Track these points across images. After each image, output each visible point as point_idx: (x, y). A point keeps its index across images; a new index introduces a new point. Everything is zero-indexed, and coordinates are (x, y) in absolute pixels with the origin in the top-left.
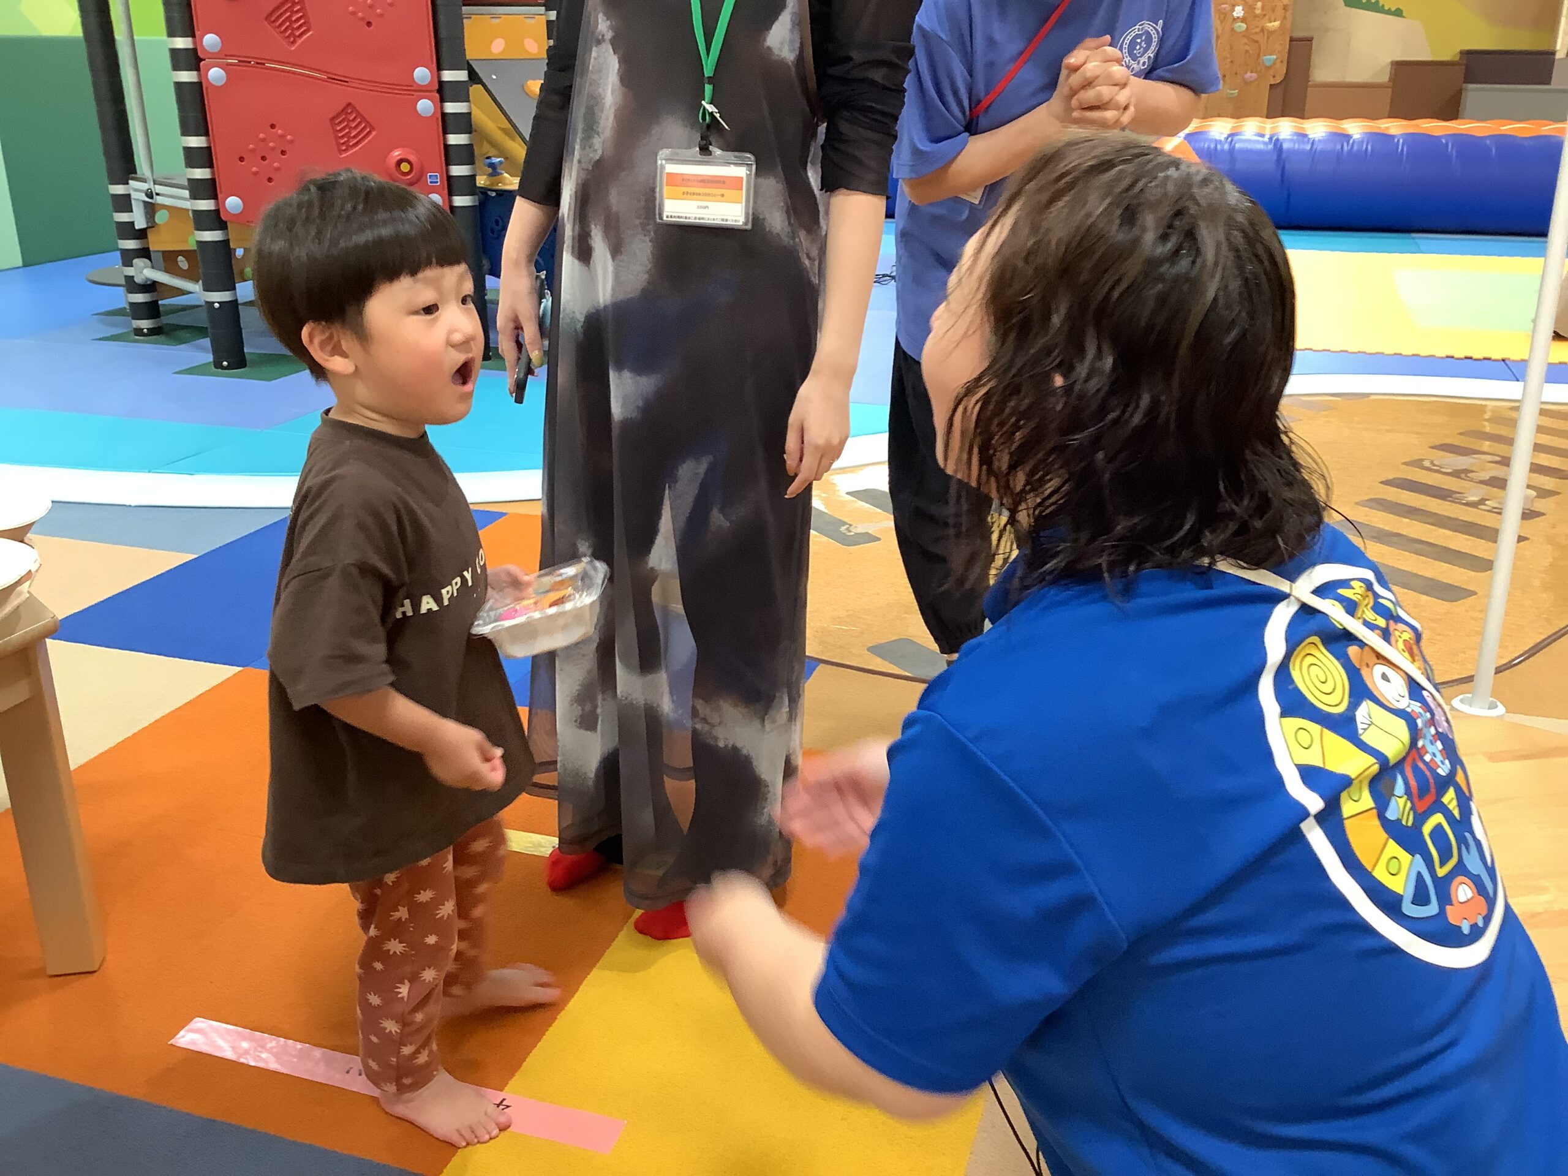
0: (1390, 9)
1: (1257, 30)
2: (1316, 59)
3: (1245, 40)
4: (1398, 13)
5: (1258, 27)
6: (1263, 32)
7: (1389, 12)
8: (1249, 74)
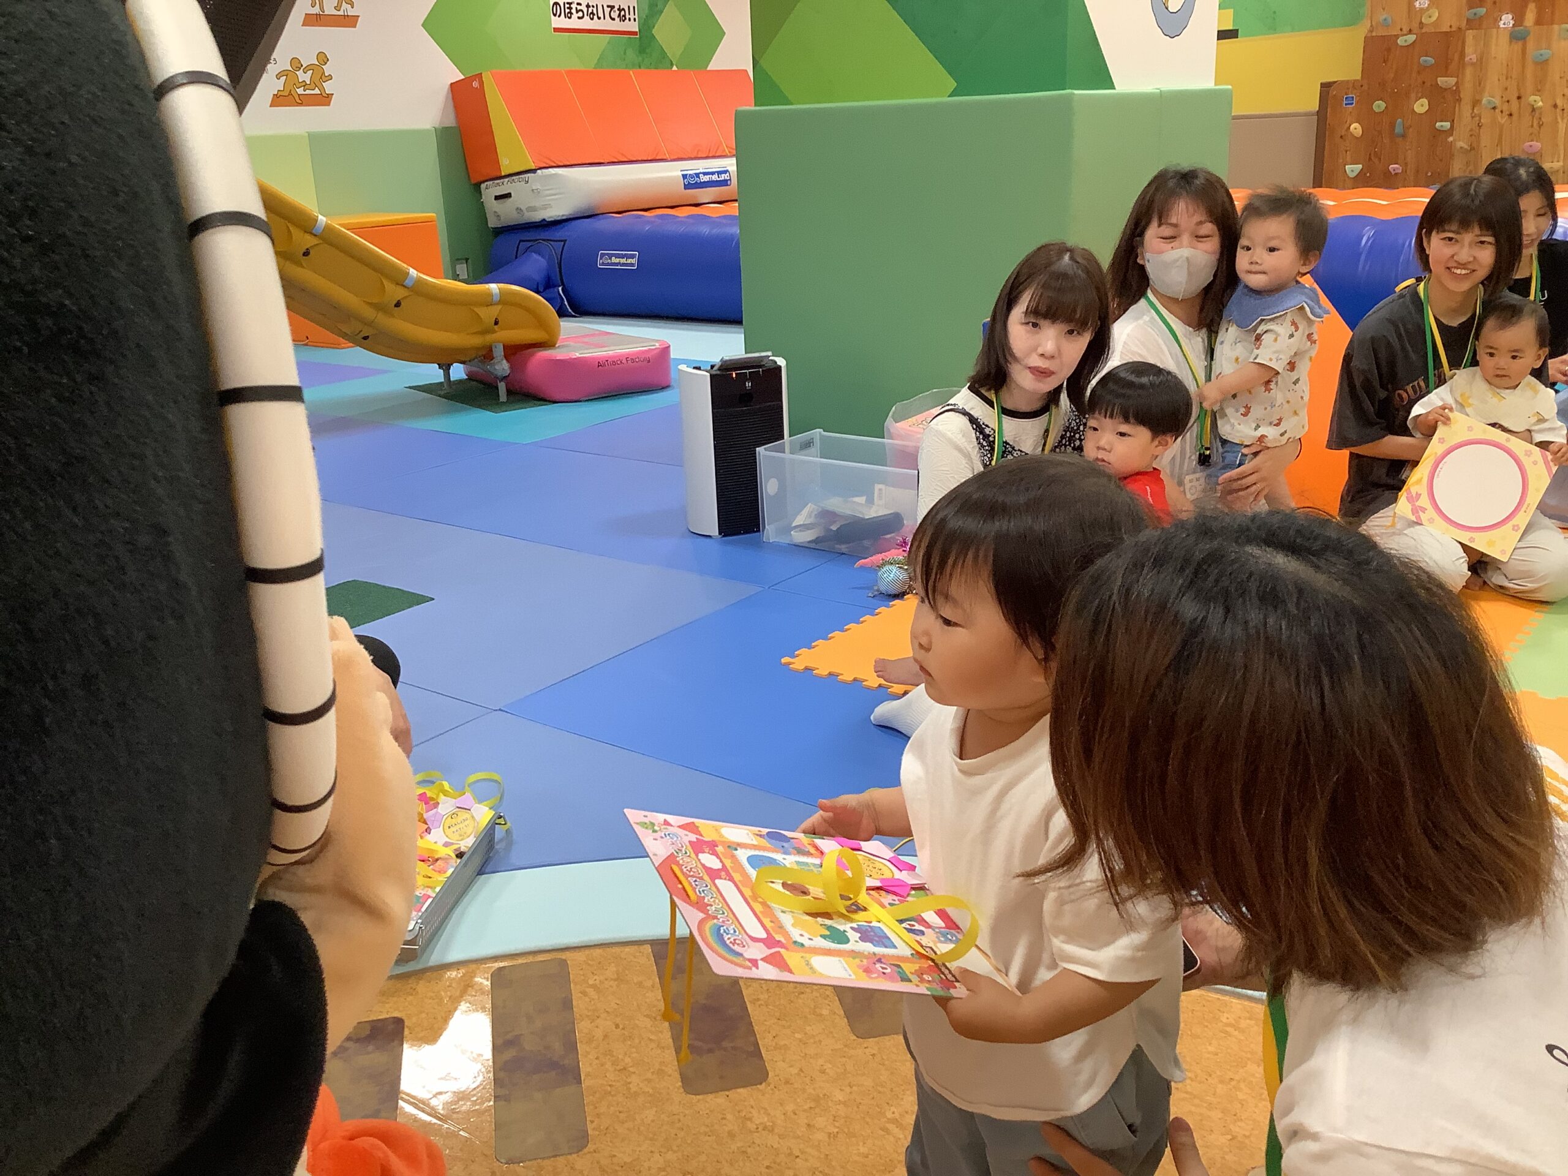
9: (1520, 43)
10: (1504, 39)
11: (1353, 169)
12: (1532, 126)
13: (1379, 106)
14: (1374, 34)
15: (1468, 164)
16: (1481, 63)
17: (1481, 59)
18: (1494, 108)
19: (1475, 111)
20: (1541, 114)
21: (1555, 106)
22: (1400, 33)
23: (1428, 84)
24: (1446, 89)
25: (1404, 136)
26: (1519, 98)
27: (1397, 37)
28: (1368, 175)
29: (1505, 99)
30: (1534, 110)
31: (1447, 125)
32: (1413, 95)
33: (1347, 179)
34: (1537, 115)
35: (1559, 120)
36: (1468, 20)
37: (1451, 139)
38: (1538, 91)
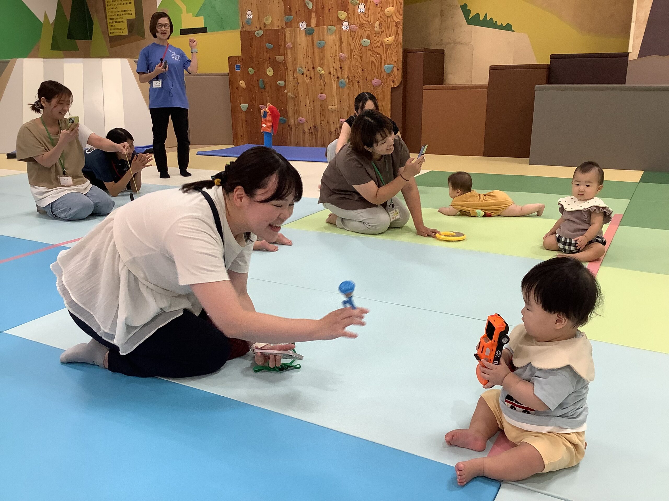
0: (502, 24)
1: (378, 44)
2: (449, 67)
3: (370, 53)
4: (508, 28)
5: (378, 42)
6: (383, 46)
7: (501, 27)
8: (375, 80)
9: (310, 36)
10: (303, 35)
11: (244, 107)
12: (321, 85)
13: (251, 71)
14: (244, 30)
15: (295, 105)
16: (294, 46)
17: (293, 45)
18: (303, 74)
19: (295, 76)
20: (324, 77)
21: (330, 73)
22: (256, 29)
23: (271, 59)
24: (280, 62)
25: (264, 89)
26: (313, 68)
27: (255, 31)
28: (251, 110)
29: (307, 69)
30: (321, 75)
31: (282, 83)
32: (266, 65)
33: (242, 112)
34: (322, 78)
35: (333, 82)
36: (286, 23)
37: (286, 91)
38: (321, 65)
